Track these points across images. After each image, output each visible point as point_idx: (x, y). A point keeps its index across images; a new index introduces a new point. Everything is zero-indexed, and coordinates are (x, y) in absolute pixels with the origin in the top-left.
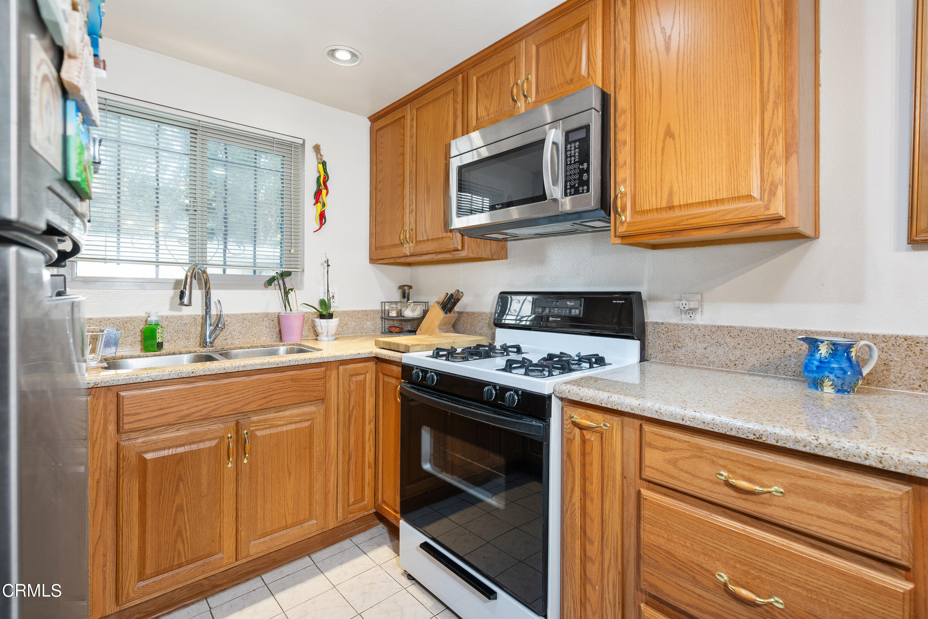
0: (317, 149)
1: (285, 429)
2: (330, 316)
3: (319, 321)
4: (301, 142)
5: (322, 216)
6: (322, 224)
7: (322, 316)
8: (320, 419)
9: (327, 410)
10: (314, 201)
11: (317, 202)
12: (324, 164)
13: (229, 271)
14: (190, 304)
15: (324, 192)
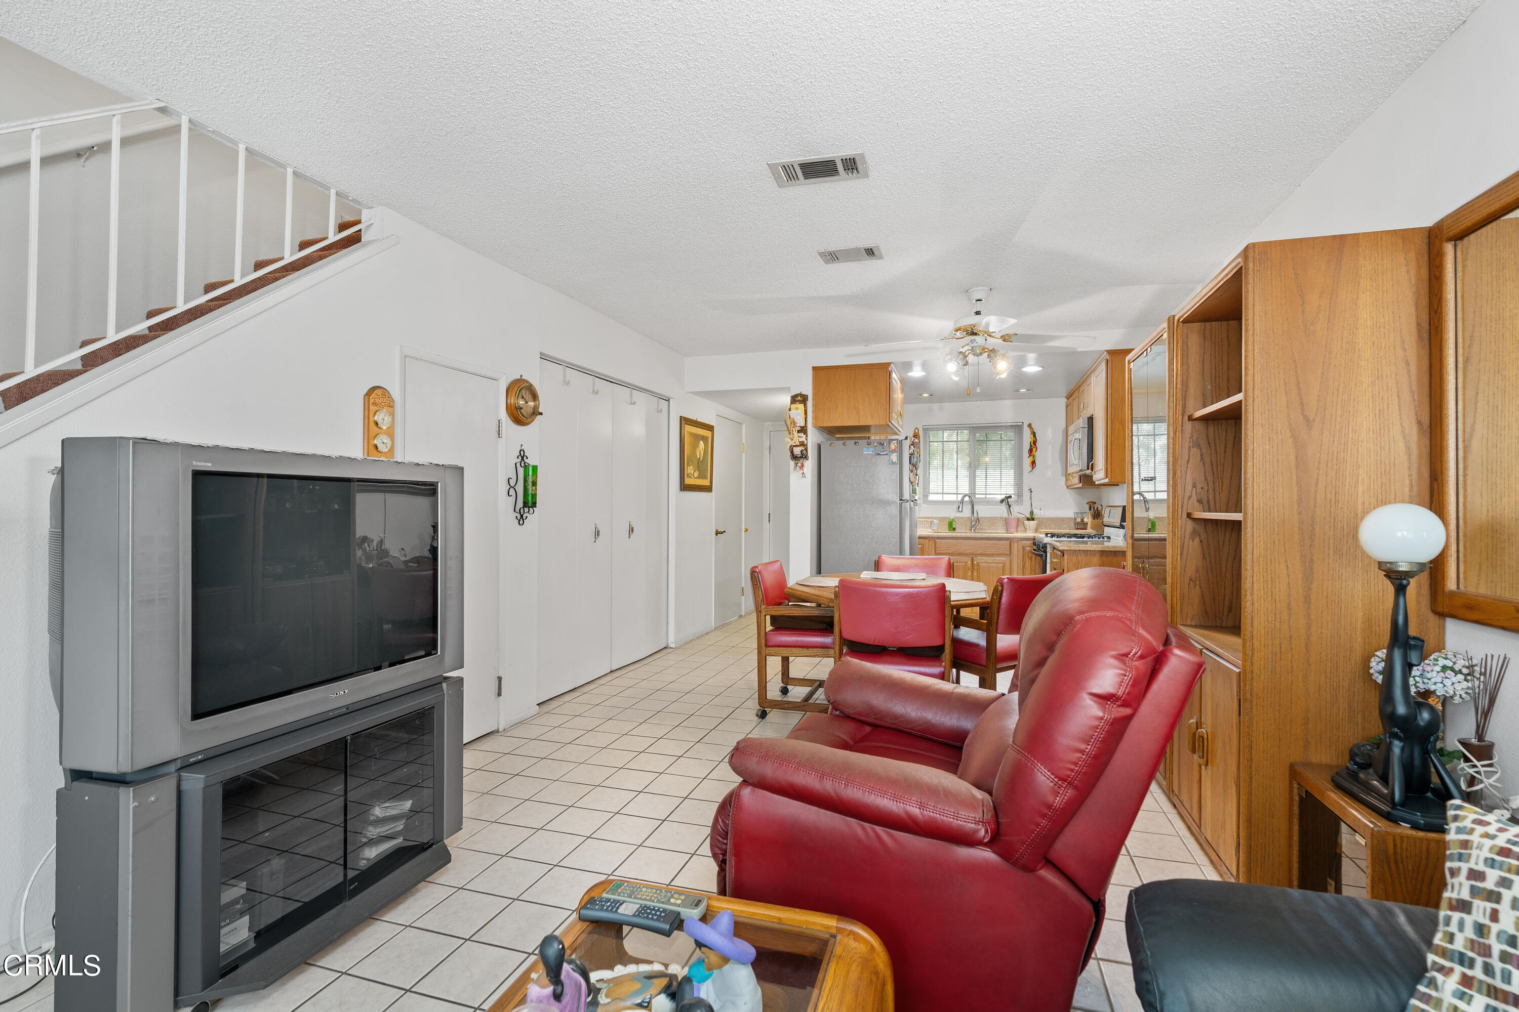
0: (1030, 426)
1: (991, 565)
2: (1033, 519)
3: (1027, 522)
4: (1021, 424)
5: (1033, 463)
6: (1033, 468)
7: (1028, 519)
8: (1008, 563)
9: (1011, 562)
10: (1028, 455)
11: (1030, 456)
12: (1034, 434)
13: (988, 496)
14: (962, 511)
15: (1034, 450)
